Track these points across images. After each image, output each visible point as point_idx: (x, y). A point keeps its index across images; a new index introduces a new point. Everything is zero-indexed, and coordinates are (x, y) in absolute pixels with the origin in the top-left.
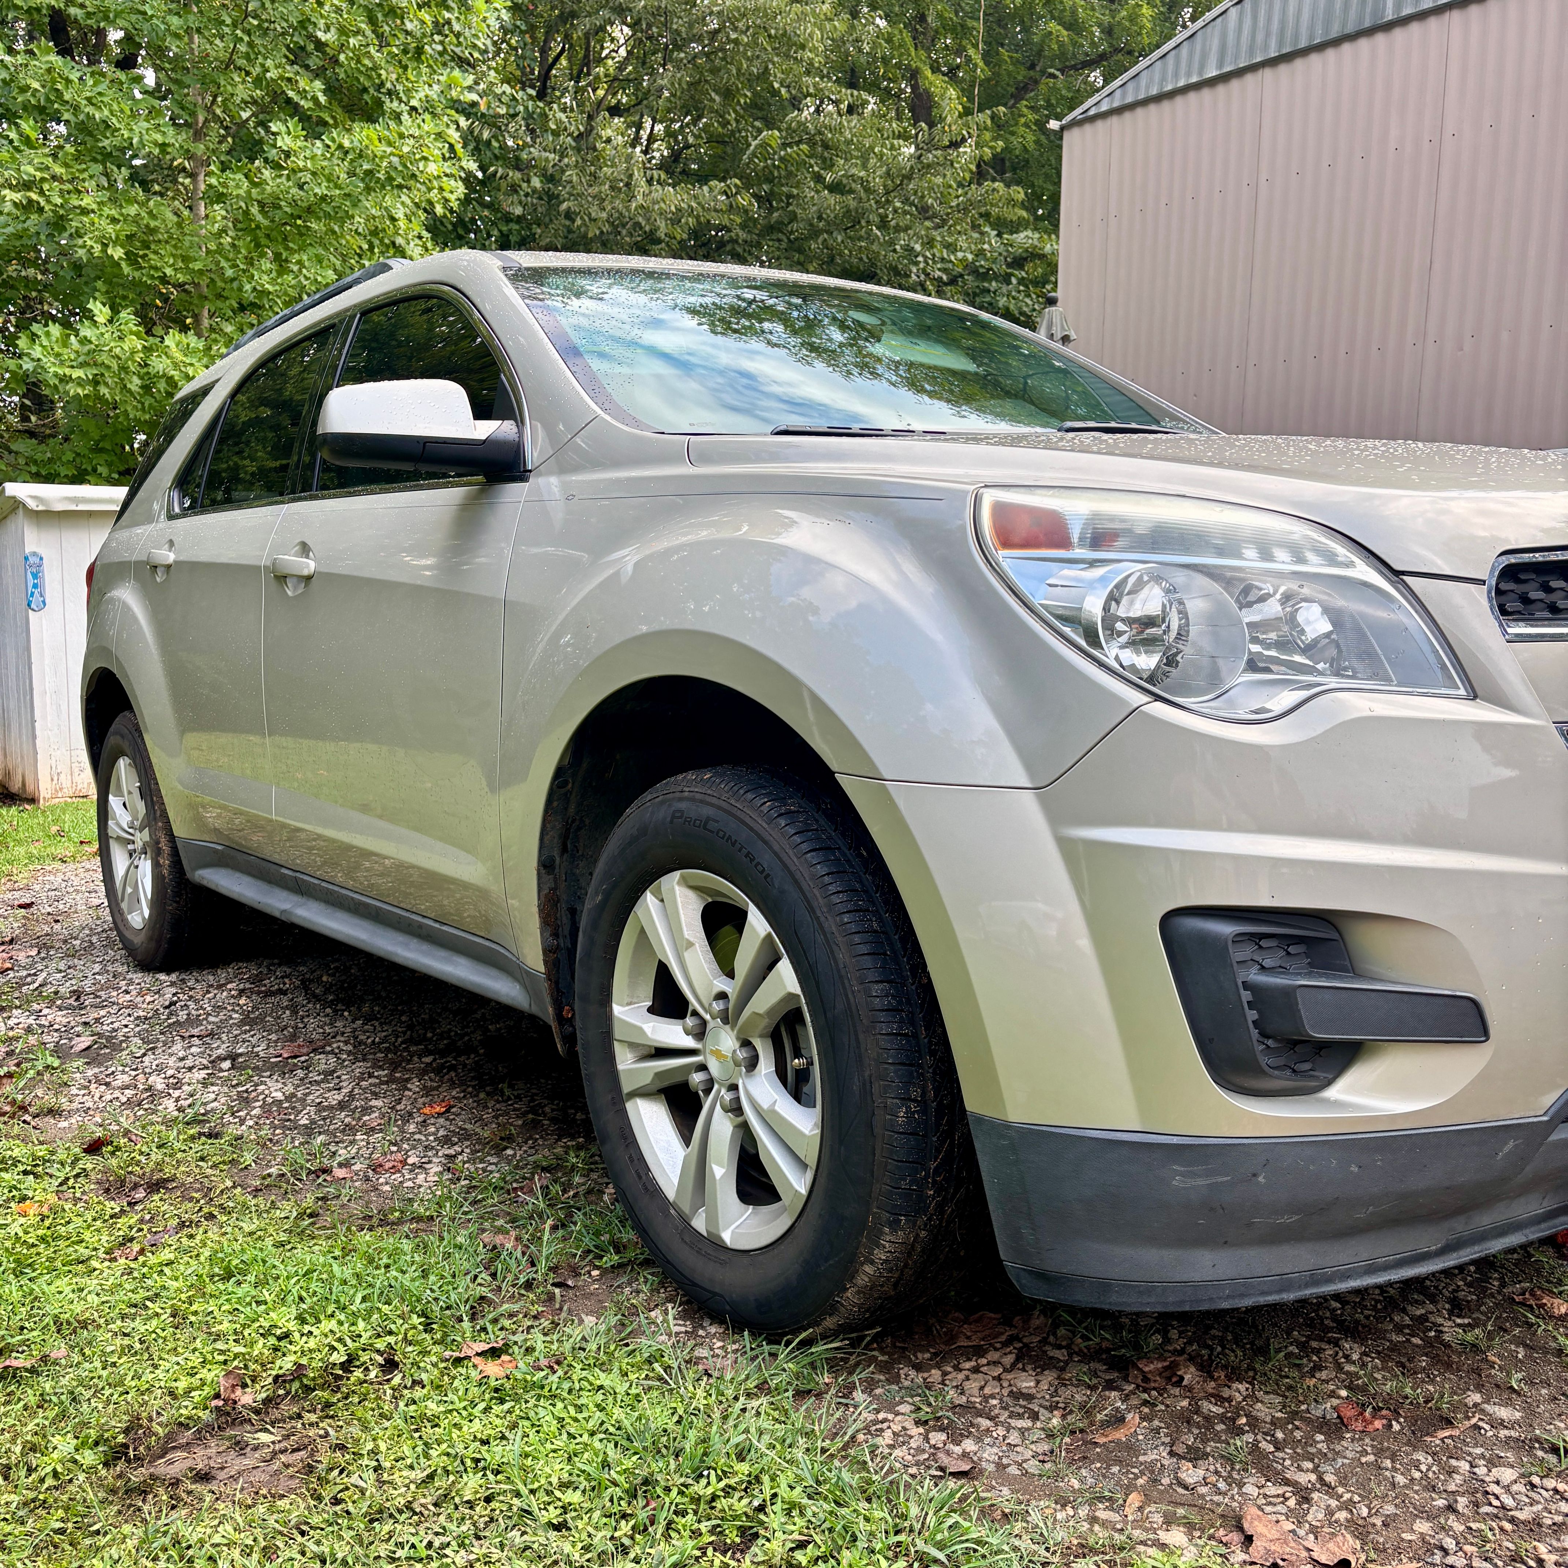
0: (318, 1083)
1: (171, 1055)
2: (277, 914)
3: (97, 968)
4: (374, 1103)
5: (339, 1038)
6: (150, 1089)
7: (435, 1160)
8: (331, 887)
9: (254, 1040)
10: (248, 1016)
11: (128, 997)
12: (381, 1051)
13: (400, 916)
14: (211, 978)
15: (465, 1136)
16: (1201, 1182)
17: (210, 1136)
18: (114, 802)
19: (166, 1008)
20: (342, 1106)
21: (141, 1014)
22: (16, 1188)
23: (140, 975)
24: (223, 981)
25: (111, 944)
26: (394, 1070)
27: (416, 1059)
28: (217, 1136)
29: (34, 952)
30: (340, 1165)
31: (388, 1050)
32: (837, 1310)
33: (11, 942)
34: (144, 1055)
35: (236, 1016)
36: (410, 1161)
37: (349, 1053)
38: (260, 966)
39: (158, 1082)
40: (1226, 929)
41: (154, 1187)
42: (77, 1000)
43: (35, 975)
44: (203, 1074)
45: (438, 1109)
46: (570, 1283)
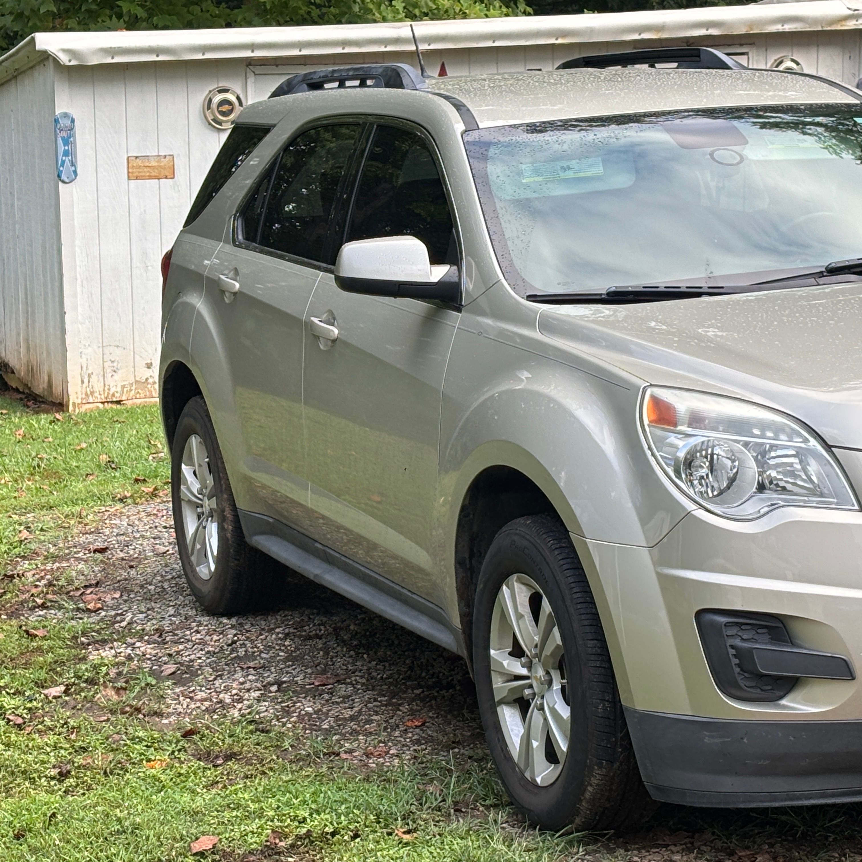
0: (338, 703)
1: (234, 680)
2: (312, 577)
3: (171, 611)
4: (374, 717)
5: (357, 674)
6: (221, 702)
7: (408, 752)
8: (347, 560)
9: (294, 673)
10: (291, 655)
11: (199, 636)
12: (386, 684)
13: (390, 586)
14: (263, 623)
15: (430, 740)
16: (717, 741)
17: (263, 731)
18: (186, 470)
19: (229, 645)
20: (352, 718)
21: (211, 649)
22: (143, 754)
23: (207, 618)
24: (272, 626)
25: (180, 591)
26: (393, 698)
27: (410, 691)
28: (268, 732)
29: (117, 595)
30: (346, 752)
31: (391, 684)
32: (579, 812)
33: (97, 584)
34: (215, 679)
35: (282, 654)
36: (391, 752)
37: (363, 684)
38: (302, 614)
39: (227, 698)
40: (722, 620)
41: (228, 757)
42: (160, 636)
43: (121, 614)
44: (257, 694)
45: (417, 723)
46: (463, 810)
